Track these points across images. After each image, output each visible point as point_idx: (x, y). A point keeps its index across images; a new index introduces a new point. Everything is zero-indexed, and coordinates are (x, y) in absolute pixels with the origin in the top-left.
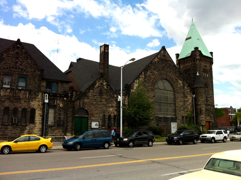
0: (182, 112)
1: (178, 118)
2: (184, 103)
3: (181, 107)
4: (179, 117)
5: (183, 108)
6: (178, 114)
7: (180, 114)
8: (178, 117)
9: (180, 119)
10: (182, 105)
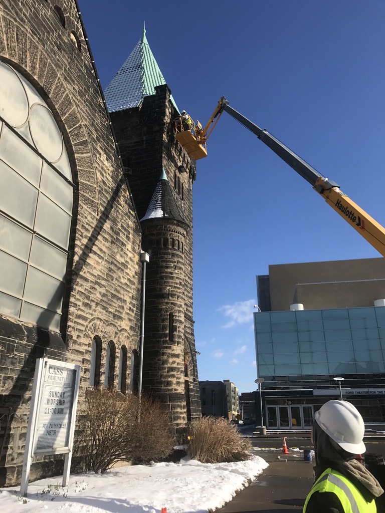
0: (96, 314)
1: (75, 342)
2: (110, 270)
3: (96, 283)
4: (78, 337)
5: (104, 295)
6: (79, 317)
7: (85, 319)
8: (75, 338)
9: (82, 353)
10: (99, 277)
